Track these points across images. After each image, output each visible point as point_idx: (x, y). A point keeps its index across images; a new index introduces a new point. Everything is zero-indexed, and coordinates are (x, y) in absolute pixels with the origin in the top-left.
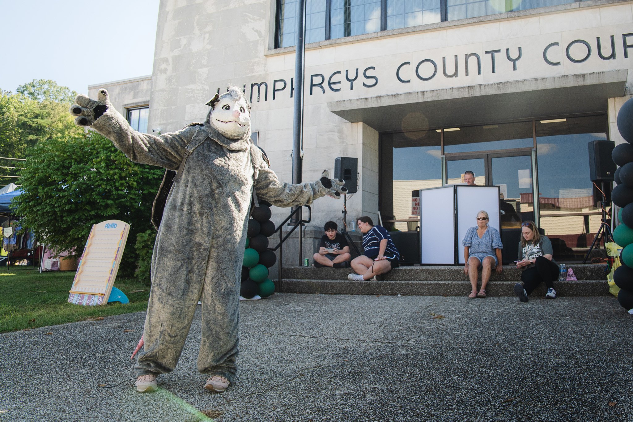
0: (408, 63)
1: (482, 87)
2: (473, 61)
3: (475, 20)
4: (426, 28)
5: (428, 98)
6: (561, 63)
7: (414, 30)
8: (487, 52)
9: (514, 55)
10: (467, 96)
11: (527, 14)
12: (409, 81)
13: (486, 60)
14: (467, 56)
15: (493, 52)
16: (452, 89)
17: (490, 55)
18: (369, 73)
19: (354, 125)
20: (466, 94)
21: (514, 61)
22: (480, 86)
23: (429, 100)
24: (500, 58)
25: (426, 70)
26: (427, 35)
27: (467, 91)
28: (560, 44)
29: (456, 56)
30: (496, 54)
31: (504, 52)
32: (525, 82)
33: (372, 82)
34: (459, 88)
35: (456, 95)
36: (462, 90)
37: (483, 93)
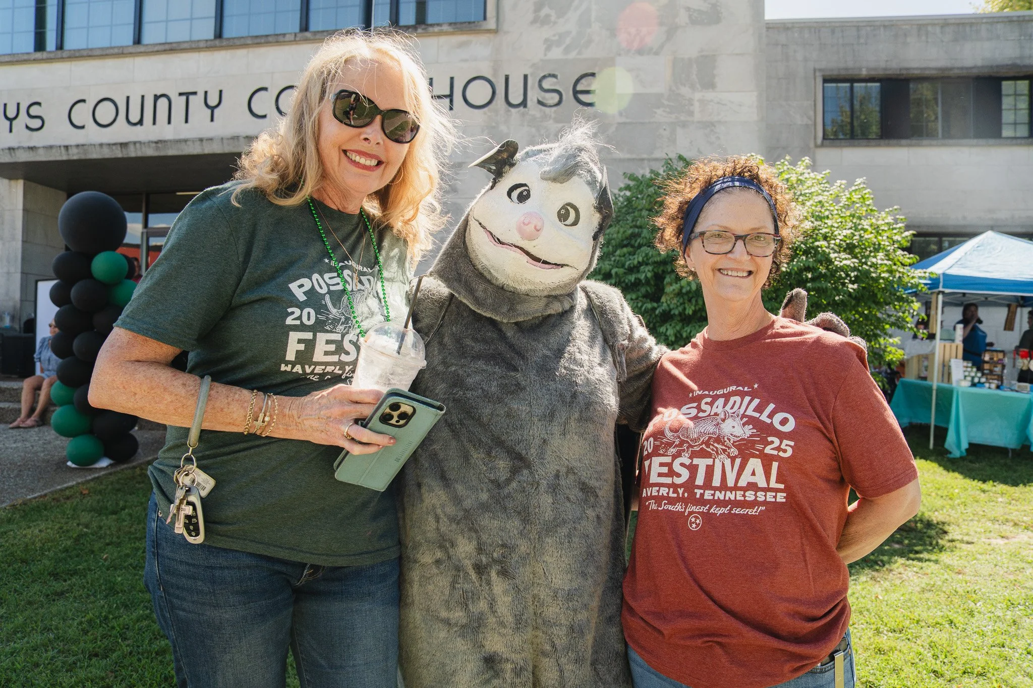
0: (84, 101)
1: (138, 145)
2: (163, 103)
3: (167, 47)
4: (104, 53)
5: (73, 155)
6: (268, 116)
7: (90, 53)
8: (181, 94)
9: (213, 102)
10: (120, 155)
11: (231, 44)
12: (83, 127)
13: (179, 104)
14: (157, 98)
15: (187, 95)
16: (101, 145)
17: (184, 98)
18: (34, 111)
19: (13, 183)
20: (118, 153)
21: (212, 109)
22: (135, 143)
23: (75, 158)
24: (196, 102)
25: (105, 113)
26: (110, 63)
27: (119, 148)
28: (269, 90)
29: (143, 97)
30: (191, 97)
31: (201, 95)
32: (188, 143)
33: (36, 123)
34: (109, 145)
35: (106, 154)
36: (114, 147)
37: (139, 154)
